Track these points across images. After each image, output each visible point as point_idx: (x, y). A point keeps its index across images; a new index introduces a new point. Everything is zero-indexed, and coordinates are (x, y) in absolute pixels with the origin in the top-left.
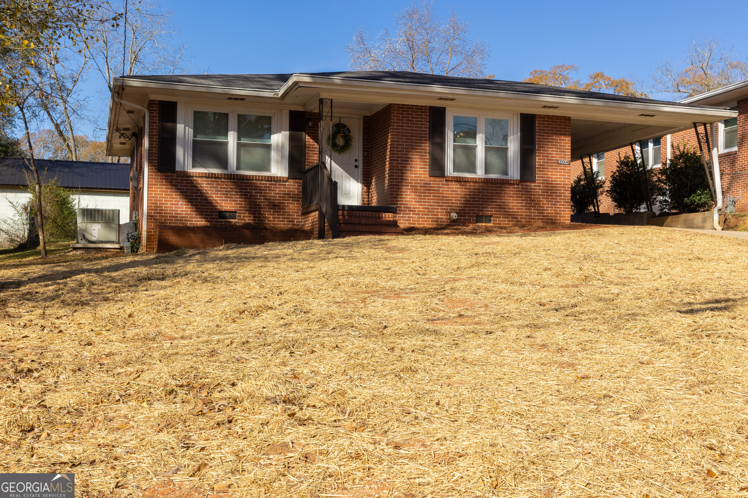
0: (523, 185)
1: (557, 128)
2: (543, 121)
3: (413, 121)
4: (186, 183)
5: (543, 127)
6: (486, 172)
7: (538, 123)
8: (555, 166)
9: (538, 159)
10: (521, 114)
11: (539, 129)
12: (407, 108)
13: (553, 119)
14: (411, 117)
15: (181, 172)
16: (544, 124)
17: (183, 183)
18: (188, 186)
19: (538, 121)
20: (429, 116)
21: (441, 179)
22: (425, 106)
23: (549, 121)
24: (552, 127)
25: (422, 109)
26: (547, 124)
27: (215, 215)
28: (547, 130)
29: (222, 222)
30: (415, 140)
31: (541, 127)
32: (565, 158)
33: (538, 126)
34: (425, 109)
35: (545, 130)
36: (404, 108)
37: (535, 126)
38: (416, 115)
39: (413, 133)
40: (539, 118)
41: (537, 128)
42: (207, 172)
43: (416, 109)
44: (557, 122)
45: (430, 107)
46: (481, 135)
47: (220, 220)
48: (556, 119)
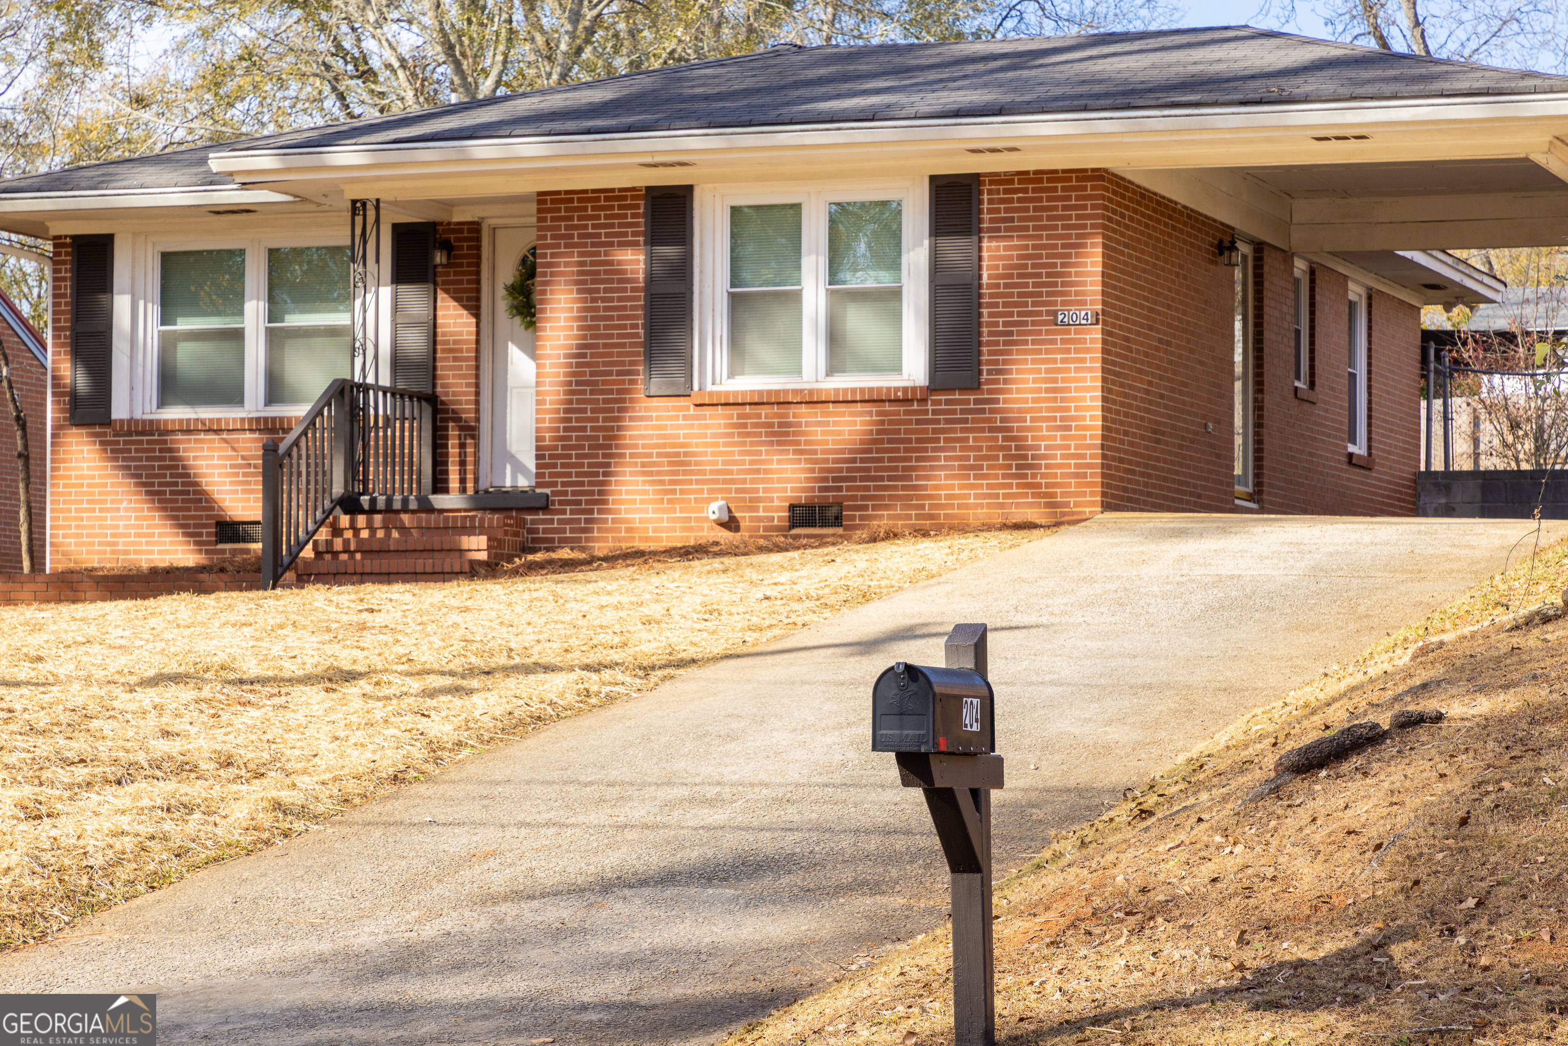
0: (939, 402)
1: (1056, 208)
2: (1006, 191)
3: (599, 235)
4: (137, 451)
5: (1007, 210)
6: (832, 370)
7: (990, 201)
8: (1048, 332)
9: (991, 315)
10: (933, 178)
11: (992, 220)
12: (580, 200)
13: (1040, 181)
14: (594, 227)
15: (122, 421)
16: (1011, 201)
17: (129, 451)
18: (140, 459)
19: (990, 192)
20: (644, 215)
21: (682, 402)
22: (634, 189)
23: (1025, 191)
24: (1036, 209)
25: (625, 198)
26: (1020, 200)
27: (208, 534)
28: (1020, 219)
29: (223, 551)
30: (606, 290)
31: (998, 211)
32: (1084, 303)
33: (990, 211)
34: (633, 198)
35: (1012, 220)
36: (571, 201)
37: (980, 211)
38: (607, 217)
39: (598, 273)
40: (992, 183)
41: (986, 216)
42: (193, 416)
43: (607, 199)
44: (1055, 189)
45: (648, 189)
46: (813, 257)
47: (220, 546)
48: (1049, 180)
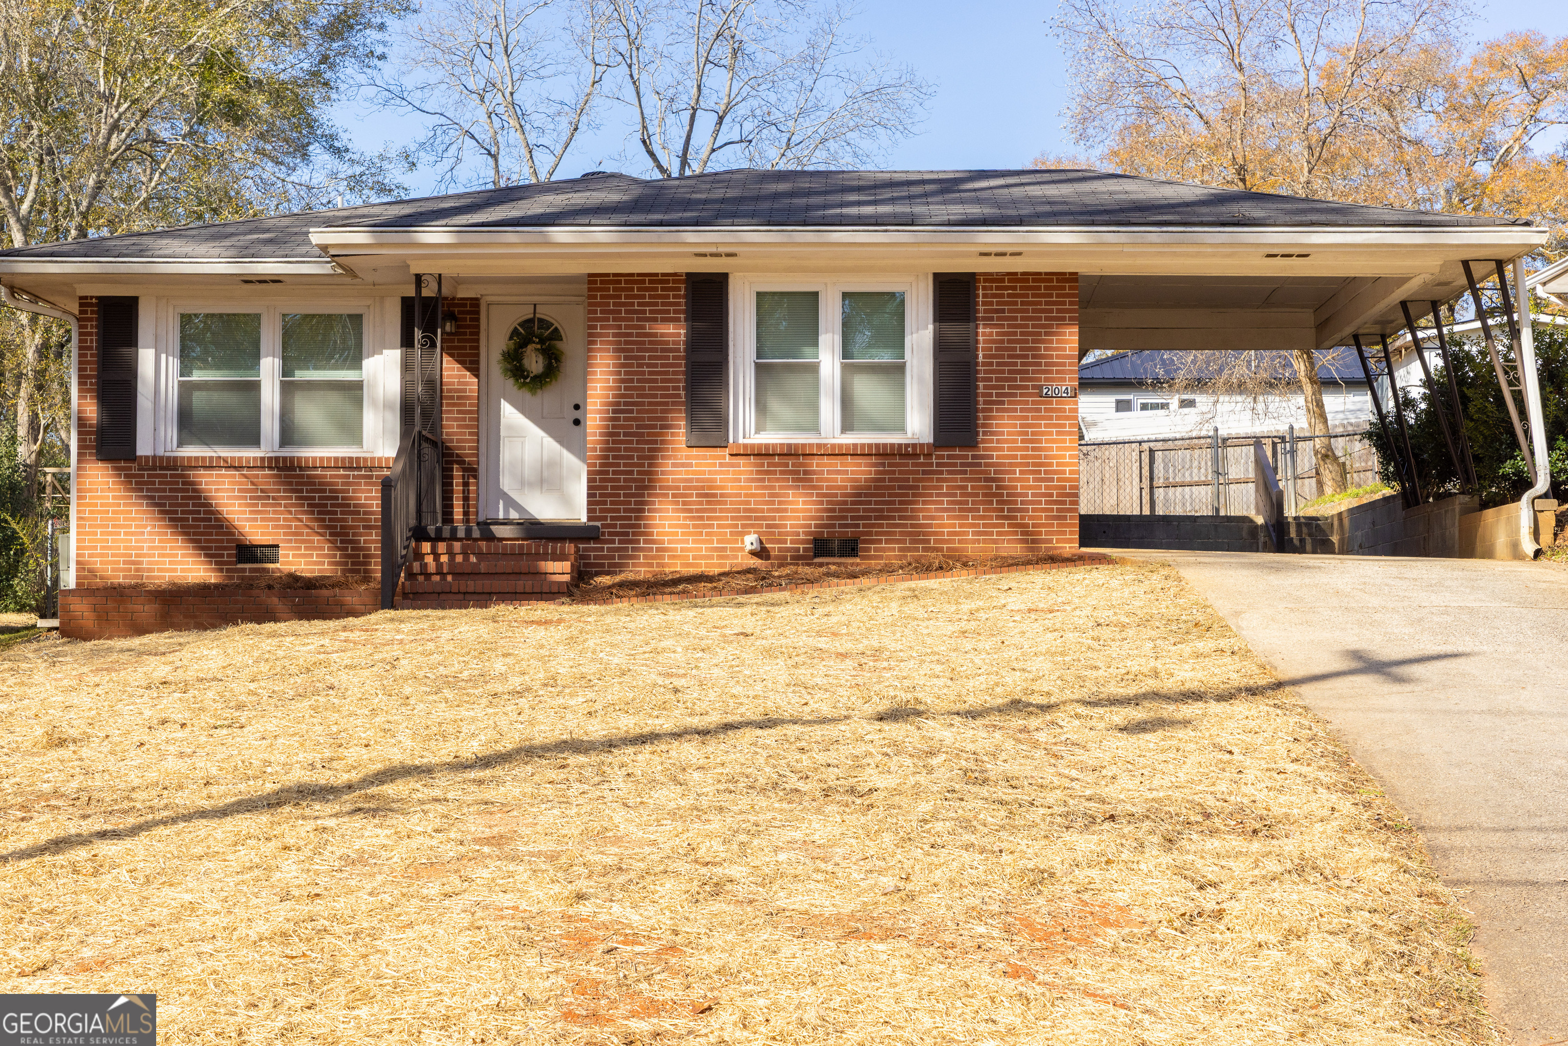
0: (942, 457)
1: (1040, 303)
2: (997, 288)
3: (644, 312)
4: (160, 483)
5: (998, 303)
6: (847, 427)
7: (985, 296)
8: (1033, 403)
9: (985, 387)
10: (936, 275)
11: (986, 311)
12: (626, 282)
13: (1027, 281)
14: (639, 304)
15: (147, 457)
16: (1002, 296)
17: (154, 483)
18: (164, 490)
19: (984, 288)
20: (685, 296)
21: (719, 452)
22: (675, 274)
23: (1015, 288)
24: (1022, 303)
25: (668, 282)
26: (1009, 296)
27: (229, 556)
28: (1010, 311)
29: (244, 570)
30: (650, 358)
31: (991, 303)
32: (1064, 380)
33: (984, 303)
34: (674, 282)
35: (1003, 311)
36: (619, 282)
37: (977, 304)
38: (650, 297)
39: (644, 343)
40: (985, 281)
41: (981, 308)
42: (214, 455)
43: (651, 282)
44: (1039, 288)
45: (688, 274)
46: (829, 336)
47: (240, 566)
48: (1034, 280)
